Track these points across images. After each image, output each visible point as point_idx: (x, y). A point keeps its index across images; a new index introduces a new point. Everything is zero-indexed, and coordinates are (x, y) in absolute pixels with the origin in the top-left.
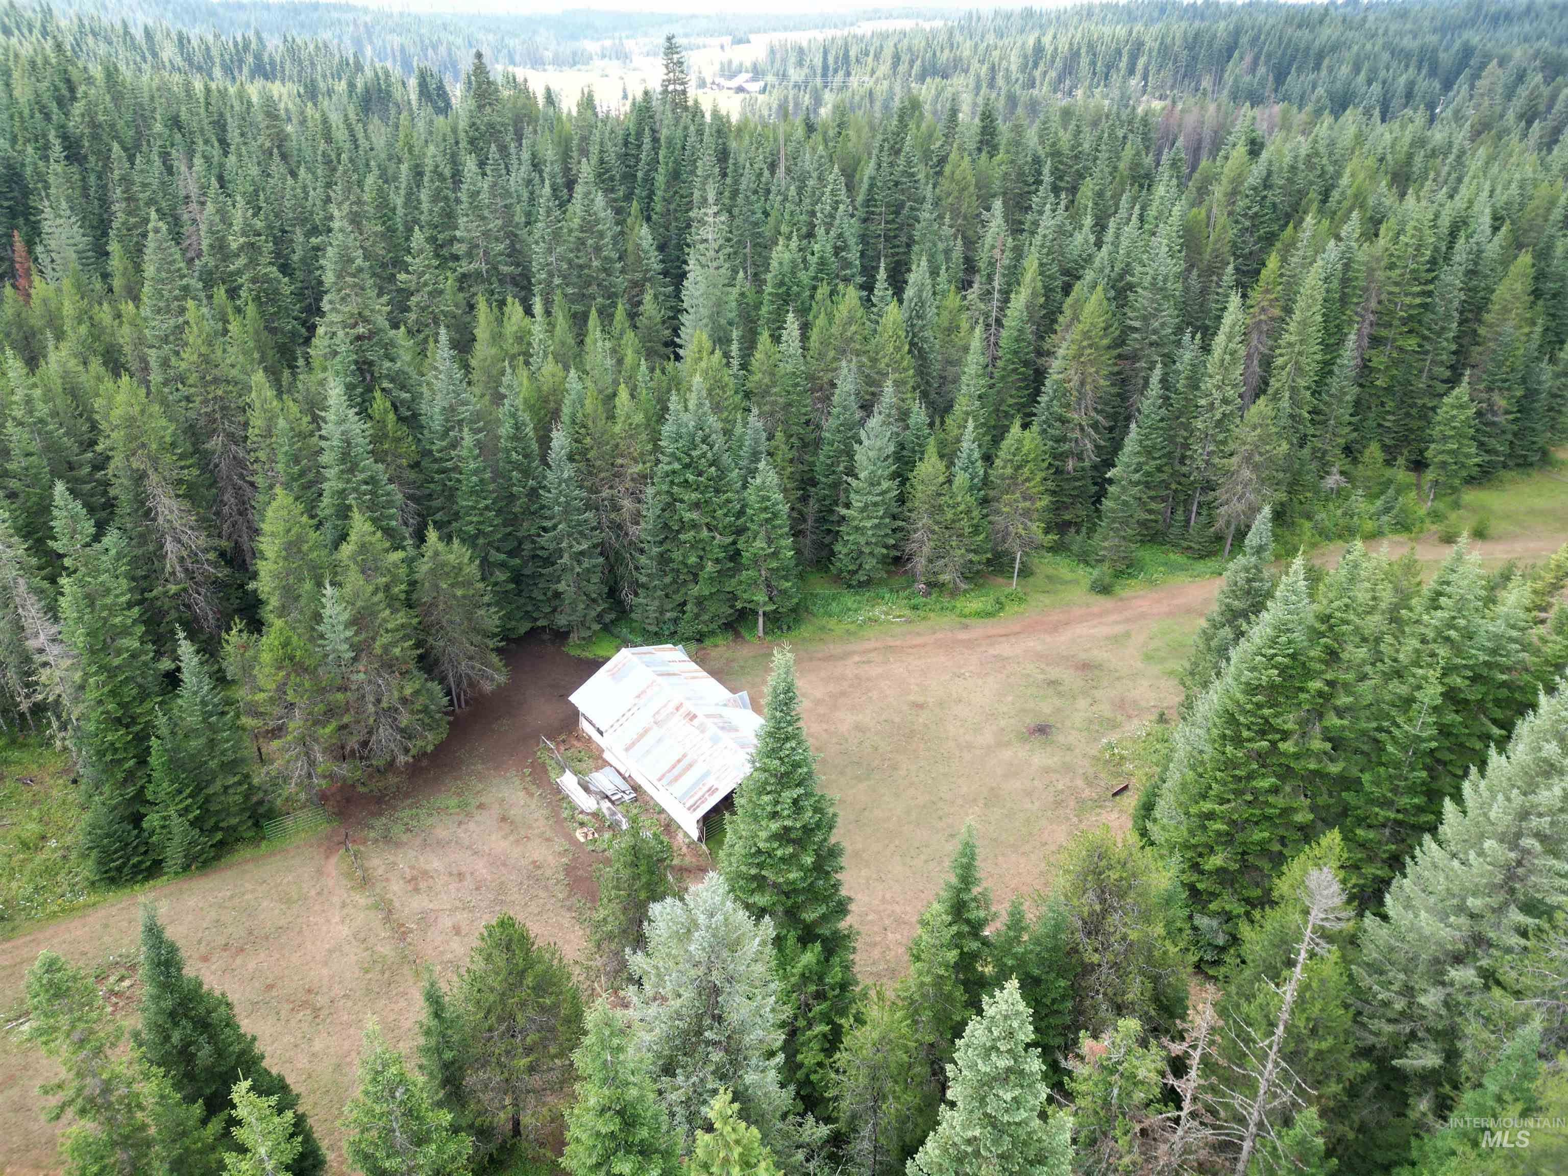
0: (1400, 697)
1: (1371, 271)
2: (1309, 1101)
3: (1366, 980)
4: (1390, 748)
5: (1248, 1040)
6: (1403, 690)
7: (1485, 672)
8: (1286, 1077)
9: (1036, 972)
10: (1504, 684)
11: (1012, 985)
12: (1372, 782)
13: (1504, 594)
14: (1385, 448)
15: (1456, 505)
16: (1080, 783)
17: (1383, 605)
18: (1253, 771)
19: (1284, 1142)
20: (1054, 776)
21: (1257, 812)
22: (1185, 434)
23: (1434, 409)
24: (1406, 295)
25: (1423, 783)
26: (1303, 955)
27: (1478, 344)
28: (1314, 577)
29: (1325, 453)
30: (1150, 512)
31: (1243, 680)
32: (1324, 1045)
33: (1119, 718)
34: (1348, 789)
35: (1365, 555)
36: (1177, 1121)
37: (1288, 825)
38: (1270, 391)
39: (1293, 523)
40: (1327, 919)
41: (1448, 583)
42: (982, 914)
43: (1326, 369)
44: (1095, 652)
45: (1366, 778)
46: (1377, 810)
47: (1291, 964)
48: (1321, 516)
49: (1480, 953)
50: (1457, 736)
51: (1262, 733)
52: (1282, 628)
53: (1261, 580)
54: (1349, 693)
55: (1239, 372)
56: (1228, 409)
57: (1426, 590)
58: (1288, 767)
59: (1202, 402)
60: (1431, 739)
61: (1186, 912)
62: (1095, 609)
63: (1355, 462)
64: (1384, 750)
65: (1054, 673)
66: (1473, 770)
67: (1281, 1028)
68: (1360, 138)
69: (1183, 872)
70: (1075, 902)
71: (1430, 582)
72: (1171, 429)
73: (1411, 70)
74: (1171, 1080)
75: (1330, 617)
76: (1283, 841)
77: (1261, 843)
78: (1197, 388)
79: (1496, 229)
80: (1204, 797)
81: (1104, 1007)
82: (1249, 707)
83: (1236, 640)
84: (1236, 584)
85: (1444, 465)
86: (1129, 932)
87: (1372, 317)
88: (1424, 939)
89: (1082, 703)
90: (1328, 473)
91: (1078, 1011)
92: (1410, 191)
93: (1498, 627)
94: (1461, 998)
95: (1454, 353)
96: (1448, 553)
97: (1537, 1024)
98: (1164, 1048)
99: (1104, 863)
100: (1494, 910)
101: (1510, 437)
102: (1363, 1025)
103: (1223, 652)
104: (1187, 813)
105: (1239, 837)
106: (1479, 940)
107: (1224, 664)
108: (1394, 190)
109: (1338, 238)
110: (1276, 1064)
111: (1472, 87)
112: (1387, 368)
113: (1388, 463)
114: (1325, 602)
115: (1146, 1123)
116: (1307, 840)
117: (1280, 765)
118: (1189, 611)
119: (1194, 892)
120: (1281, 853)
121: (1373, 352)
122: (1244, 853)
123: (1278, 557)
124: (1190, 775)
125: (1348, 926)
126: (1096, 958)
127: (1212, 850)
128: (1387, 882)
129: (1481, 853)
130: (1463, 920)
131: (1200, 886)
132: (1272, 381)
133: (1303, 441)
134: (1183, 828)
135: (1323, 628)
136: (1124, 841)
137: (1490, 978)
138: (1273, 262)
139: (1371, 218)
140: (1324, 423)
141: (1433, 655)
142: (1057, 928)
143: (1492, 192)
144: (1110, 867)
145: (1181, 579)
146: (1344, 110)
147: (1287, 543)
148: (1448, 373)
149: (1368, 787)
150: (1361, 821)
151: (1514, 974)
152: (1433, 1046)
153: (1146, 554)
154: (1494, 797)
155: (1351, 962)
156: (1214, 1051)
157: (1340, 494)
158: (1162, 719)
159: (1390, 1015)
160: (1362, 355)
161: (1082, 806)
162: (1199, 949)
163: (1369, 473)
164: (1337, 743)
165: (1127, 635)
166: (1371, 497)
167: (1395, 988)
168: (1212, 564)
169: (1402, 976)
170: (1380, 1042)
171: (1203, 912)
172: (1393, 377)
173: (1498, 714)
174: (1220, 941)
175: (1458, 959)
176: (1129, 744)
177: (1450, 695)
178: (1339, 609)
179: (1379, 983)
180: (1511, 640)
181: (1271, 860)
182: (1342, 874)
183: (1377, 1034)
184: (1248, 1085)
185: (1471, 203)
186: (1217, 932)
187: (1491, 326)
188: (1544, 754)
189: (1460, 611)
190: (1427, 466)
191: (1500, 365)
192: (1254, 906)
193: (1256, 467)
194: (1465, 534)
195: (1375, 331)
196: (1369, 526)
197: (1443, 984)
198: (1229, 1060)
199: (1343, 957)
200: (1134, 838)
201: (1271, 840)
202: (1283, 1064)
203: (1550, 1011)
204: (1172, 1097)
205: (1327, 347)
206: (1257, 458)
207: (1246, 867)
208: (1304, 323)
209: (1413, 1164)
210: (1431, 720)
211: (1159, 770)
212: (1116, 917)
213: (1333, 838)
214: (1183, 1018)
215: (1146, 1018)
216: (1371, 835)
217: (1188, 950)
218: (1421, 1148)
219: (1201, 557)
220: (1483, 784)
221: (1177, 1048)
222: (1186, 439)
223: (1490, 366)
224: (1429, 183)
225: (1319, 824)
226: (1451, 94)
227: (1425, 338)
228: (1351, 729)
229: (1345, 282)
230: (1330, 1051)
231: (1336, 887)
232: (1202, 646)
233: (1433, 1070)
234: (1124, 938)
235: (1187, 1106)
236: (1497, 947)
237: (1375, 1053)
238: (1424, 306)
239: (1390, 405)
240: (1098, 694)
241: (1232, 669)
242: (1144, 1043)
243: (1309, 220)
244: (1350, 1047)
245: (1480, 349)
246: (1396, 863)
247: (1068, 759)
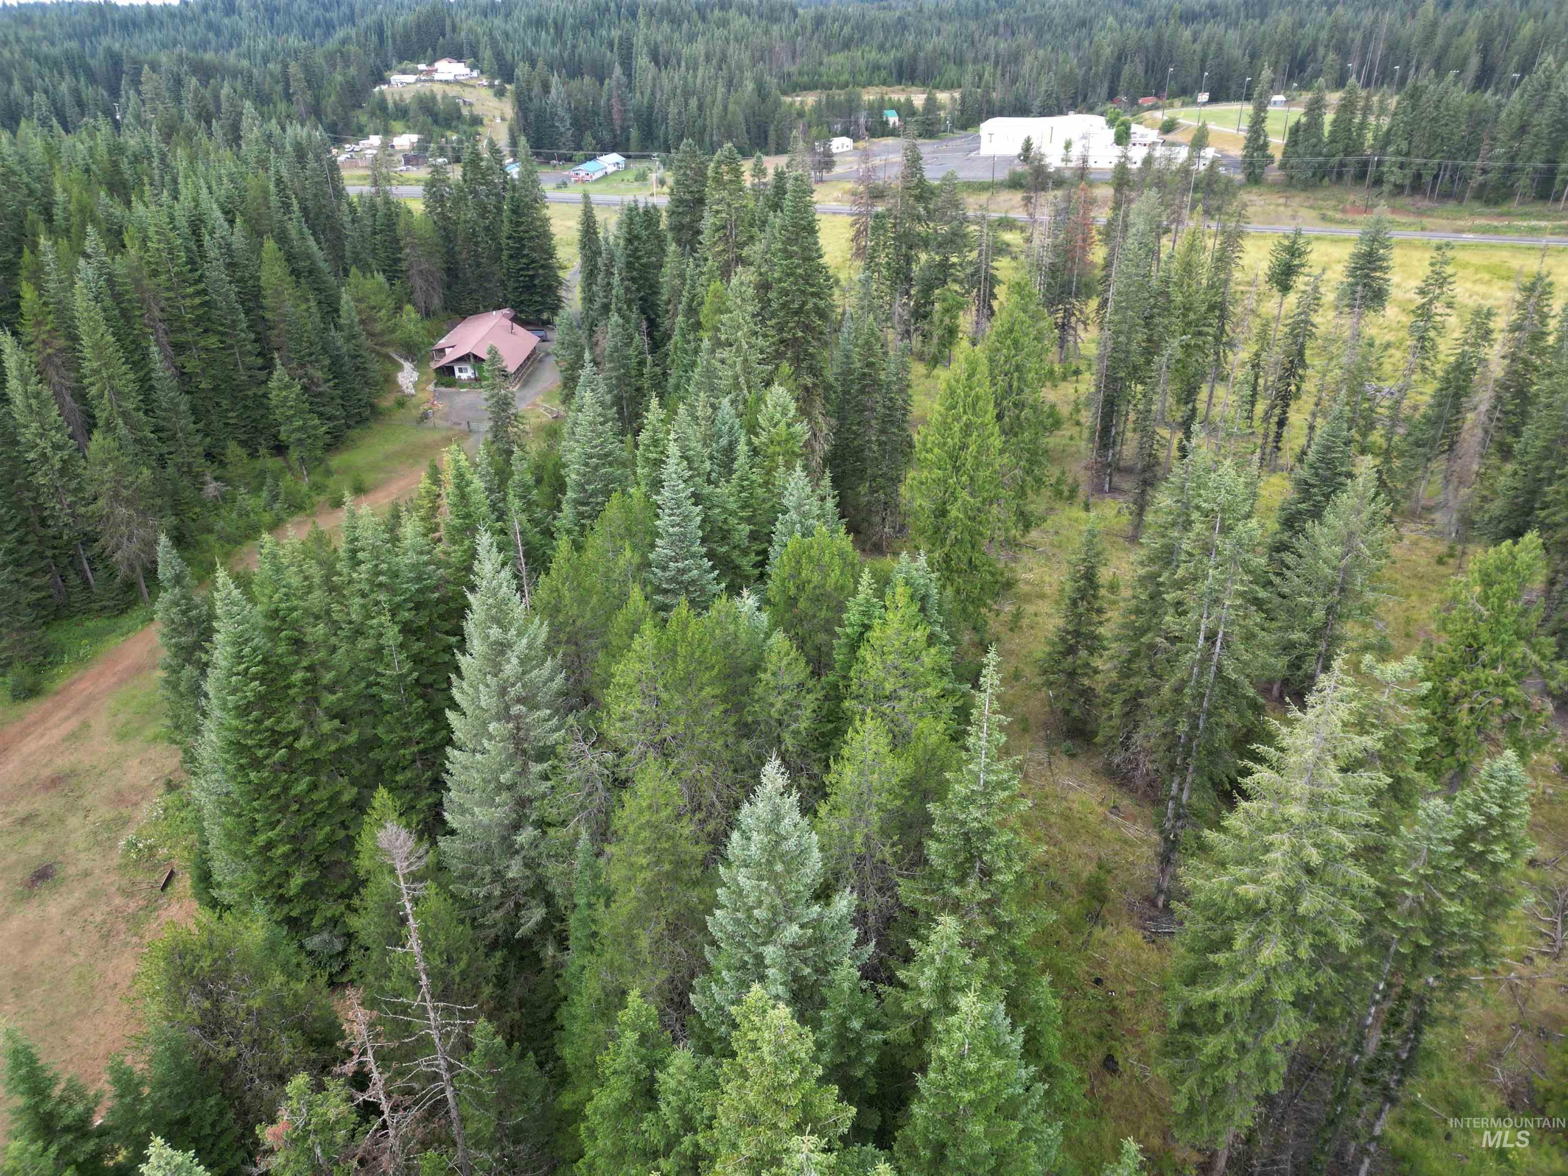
0: (371, 651)
1: (137, 282)
2: (474, 1015)
3: (465, 890)
4: (386, 696)
5: (405, 1008)
6: (370, 643)
7: (421, 598)
8: (449, 1013)
9: (178, 1114)
10: (439, 601)
11: (157, 1147)
12: (387, 732)
13: (402, 530)
14: (243, 443)
15: (328, 473)
16: (118, 901)
17: (317, 581)
18: (286, 781)
19: (473, 1066)
20: (86, 913)
21: (309, 815)
22: (31, 494)
23: (265, 395)
24: (184, 298)
25: (424, 710)
26: (408, 906)
27: (270, 328)
28: (243, 582)
29: (190, 465)
30: (37, 589)
31: (230, 705)
32: (463, 964)
33: (125, 812)
34: (372, 749)
35: (277, 544)
36: (384, 1126)
37: (341, 809)
38: (101, 423)
39: (197, 541)
40: (411, 864)
41: (356, 539)
42: (80, 1108)
43: (146, 386)
44: (59, 762)
45: (380, 731)
46: (402, 751)
47: (403, 921)
48: (219, 525)
49: (527, 811)
50: (428, 659)
51: (275, 744)
52: (240, 641)
53: (196, 607)
54: (329, 669)
55: (55, 413)
56: (65, 454)
57: (342, 554)
58: (314, 760)
59: (31, 456)
60: (411, 672)
61: (294, 945)
62: (31, 718)
63: (223, 465)
64: (382, 700)
65: (22, 809)
66: (453, 677)
67: (424, 977)
68: (53, 153)
69: (272, 912)
70: (181, 1016)
71: (342, 545)
72: (11, 495)
73: (67, 77)
74: (361, 1098)
75: (277, 611)
76: (344, 825)
77: (327, 839)
78: (18, 443)
79: (232, 222)
80: (254, 832)
81: (266, 1088)
82: (250, 727)
83: (204, 674)
84: (173, 622)
85: (300, 441)
86: (251, 1002)
87: (163, 326)
88: (487, 829)
89: (74, 821)
90: (203, 483)
91: (243, 1113)
92: (133, 198)
93: (411, 558)
94: (533, 853)
95: (256, 341)
96: (342, 517)
97: (584, 835)
98: (340, 1075)
99: (189, 958)
100: (520, 774)
101: (339, 401)
102: (482, 926)
103: (197, 691)
104: (246, 858)
105: (306, 847)
106: (523, 803)
107: (204, 702)
108: (117, 199)
109: (87, 256)
110: (436, 1009)
111: (139, 93)
112: (203, 370)
113: (253, 455)
114: (265, 600)
115: (360, 1152)
116: (363, 811)
117: (306, 762)
118: (138, 670)
119: (292, 923)
120: (348, 836)
121: (182, 358)
122: (317, 858)
123: (201, 580)
124: (229, 821)
125: (430, 858)
126: (232, 1052)
127: (288, 875)
128: (440, 804)
129: (491, 737)
130: (505, 795)
131: (294, 914)
132: (97, 413)
133: (162, 462)
134: (251, 873)
135: (277, 623)
136: (198, 923)
137: (543, 824)
138: (28, 293)
139: (109, 230)
140: (173, 437)
141: (377, 603)
142: (176, 1054)
143: (209, 188)
144: (198, 958)
145: (114, 642)
146: (18, 123)
147: (201, 562)
148: (260, 361)
149: (385, 738)
150: (395, 769)
151: (555, 811)
152: (533, 903)
153: (55, 635)
154: (477, 690)
155: (447, 885)
156: (382, 1041)
157: (225, 499)
158: (171, 786)
159: (495, 903)
160: (173, 363)
161: (135, 922)
162: (324, 968)
163: (240, 471)
164: (342, 716)
165: (86, 725)
166: (256, 491)
167: (487, 881)
168: (137, 613)
169: (488, 868)
170: (498, 930)
171: (310, 933)
172: (214, 377)
173: (447, 626)
174: (339, 947)
175: (516, 827)
176: (151, 831)
177: (407, 629)
178: (281, 601)
179: (476, 885)
180: (426, 564)
181: (343, 848)
182: (404, 820)
183: (494, 925)
184: (425, 1044)
185: (196, 200)
186: (331, 942)
187: (273, 310)
188: (492, 639)
189: (377, 558)
190: (287, 447)
191: (299, 341)
192: (350, 897)
193: (128, 502)
194: (347, 493)
195: (173, 337)
196: (267, 517)
197: (517, 852)
198: (399, 1038)
199: (439, 885)
200: (206, 916)
201: (333, 831)
202: (441, 1004)
203: (587, 820)
204: (370, 1110)
205: (136, 366)
206: (125, 493)
207: (326, 868)
208: (97, 347)
209: (566, 998)
210: (403, 657)
211: (195, 836)
212: (231, 998)
213: (382, 796)
214: (342, 1037)
215: (310, 1065)
216: (408, 774)
217: (314, 976)
218: (564, 984)
219: (122, 612)
220: (465, 685)
221: (350, 1067)
222: (34, 499)
223: (292, 344)
224: (147, 187)
225: (365, 792)
226: (123, 100)
227: (223, 334)
228: (346, 698)
229: (117, 297)
230: (469, 965)
231: (404, 833)
232: (172, 697)
233: (544, 919)
234: (249, 1012)
235: (385, 1107)
236: (536, 799)
237: (501, 940)
238: (204, 304)
239: (225, 403)
240: (86, 802)
241: (214, 701)
242: (320, 1087)
243: (43, 242)
244: (482, 950)
245: (276, 332)
246: (438, 785)
247: (92, 885)
